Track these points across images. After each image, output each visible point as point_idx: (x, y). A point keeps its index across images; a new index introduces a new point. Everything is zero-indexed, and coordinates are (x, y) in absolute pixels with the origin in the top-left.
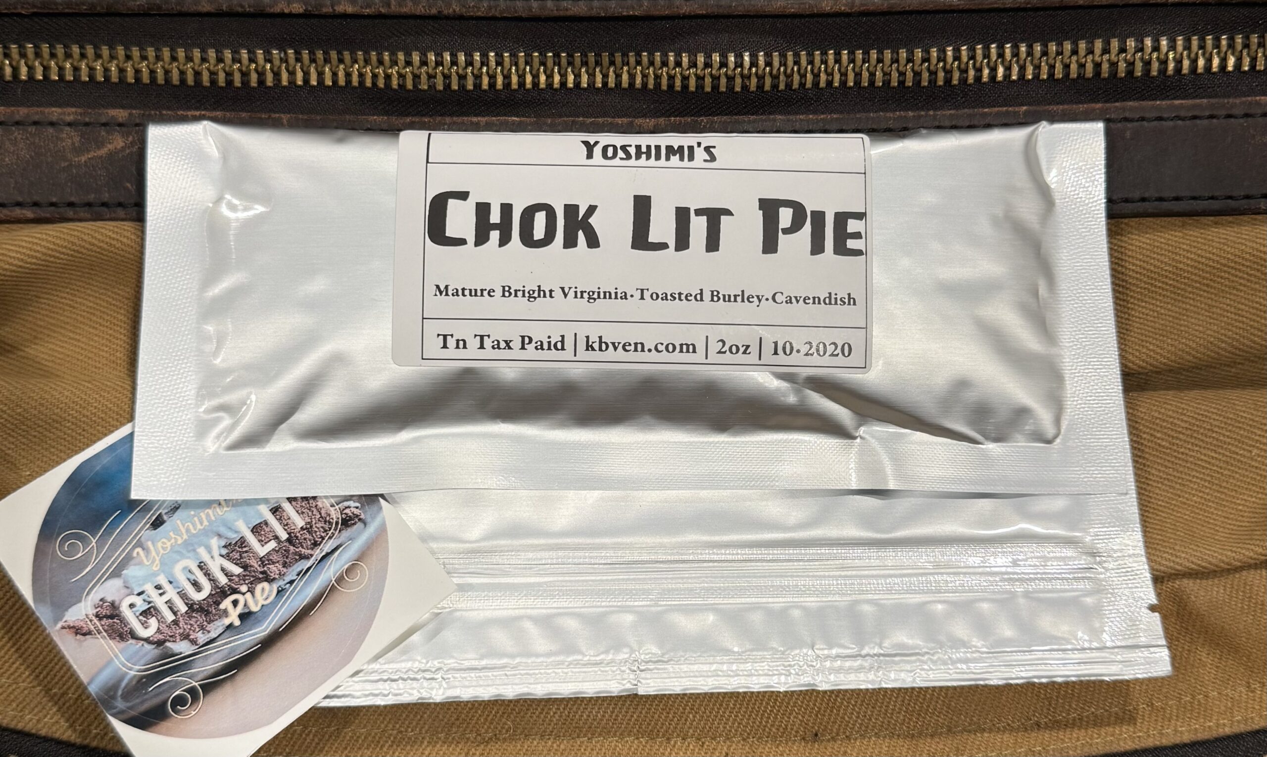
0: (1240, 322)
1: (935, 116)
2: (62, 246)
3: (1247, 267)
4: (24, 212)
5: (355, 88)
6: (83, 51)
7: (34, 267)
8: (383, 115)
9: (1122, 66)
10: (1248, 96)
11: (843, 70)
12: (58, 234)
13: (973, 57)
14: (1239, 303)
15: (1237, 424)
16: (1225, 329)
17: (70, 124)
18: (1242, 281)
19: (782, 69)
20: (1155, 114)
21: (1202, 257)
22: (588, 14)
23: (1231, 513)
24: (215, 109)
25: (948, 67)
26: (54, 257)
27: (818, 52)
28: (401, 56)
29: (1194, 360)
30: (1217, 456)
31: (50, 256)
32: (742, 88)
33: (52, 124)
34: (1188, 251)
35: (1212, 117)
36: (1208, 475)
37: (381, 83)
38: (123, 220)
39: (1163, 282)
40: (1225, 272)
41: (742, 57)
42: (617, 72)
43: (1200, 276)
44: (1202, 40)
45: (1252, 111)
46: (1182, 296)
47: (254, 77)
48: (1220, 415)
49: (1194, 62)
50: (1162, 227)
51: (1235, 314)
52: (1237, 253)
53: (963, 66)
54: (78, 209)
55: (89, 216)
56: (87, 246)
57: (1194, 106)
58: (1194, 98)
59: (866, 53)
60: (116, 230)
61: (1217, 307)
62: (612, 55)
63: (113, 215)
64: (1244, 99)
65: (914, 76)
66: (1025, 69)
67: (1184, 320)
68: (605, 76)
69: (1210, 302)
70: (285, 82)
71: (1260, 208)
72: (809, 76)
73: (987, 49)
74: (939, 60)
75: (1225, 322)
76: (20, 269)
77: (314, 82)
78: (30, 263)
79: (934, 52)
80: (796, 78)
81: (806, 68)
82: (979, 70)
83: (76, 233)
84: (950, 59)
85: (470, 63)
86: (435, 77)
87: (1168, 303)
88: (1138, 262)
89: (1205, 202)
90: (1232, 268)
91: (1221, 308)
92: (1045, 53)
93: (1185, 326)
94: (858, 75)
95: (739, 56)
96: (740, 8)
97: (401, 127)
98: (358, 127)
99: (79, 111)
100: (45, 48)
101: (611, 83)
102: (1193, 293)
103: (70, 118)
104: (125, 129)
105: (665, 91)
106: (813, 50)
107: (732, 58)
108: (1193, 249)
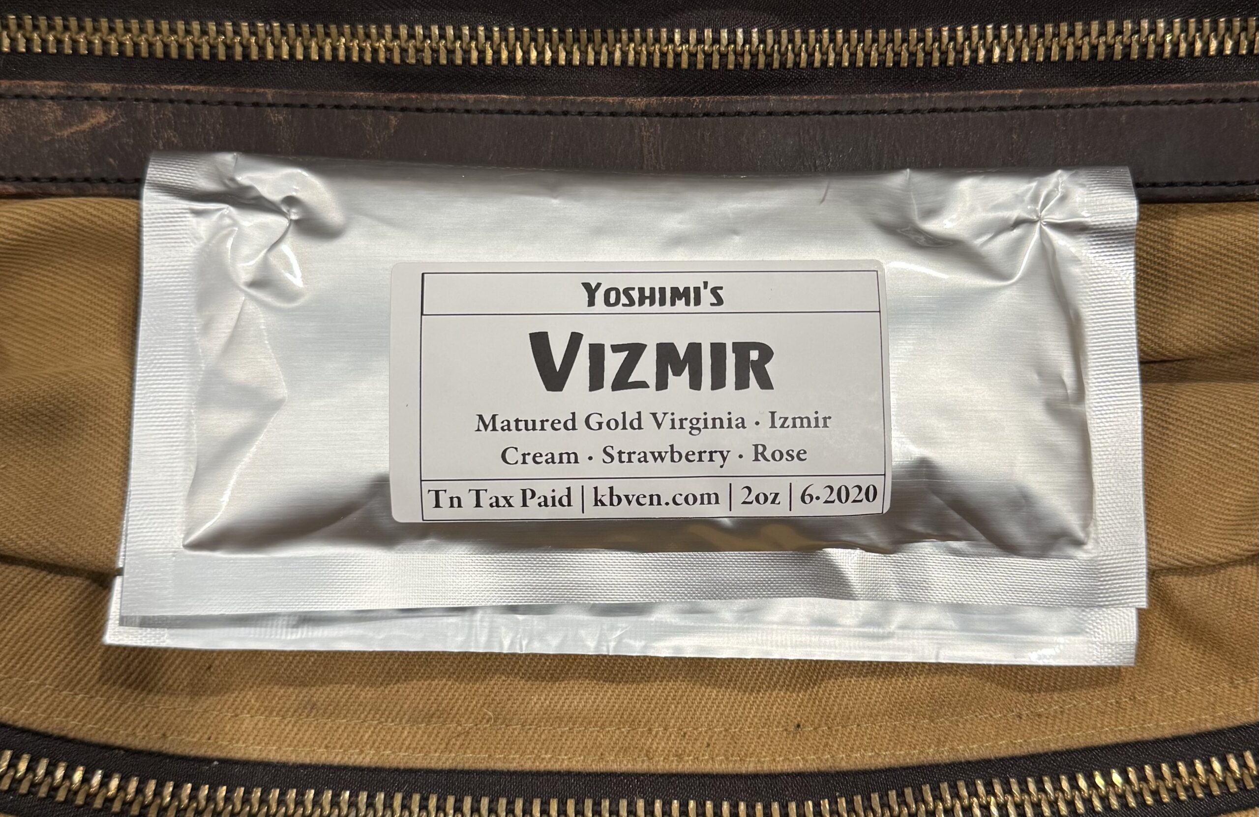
0: (1230, 310)
1: (930, 97)
2: (43, 223)
3: (1239, 254)
4: (6, 186)
5: (342, 63)
6: (66, 23)
7: (15, 243)
8: (370, 91)
9: (1118, 48)
10: (1246, 80)
11: (837, 49)
12: (39, 210)
13: (968, 38)
14: (1230, 291)
15: (1227, 417)
16: (1216, 318)
17: (52, 98)
18: (1234, 269)
19: (776, 47)
20: (1152, 99)
21: (1195, 244)
23: (1218, 507)
24: (199, 84)
25: (943, 47)
27: (813, 31)
28: (388, 29)
29: (1185, 348)
31: (32, 232)
32: (736, 65)
33: (34, 97)
34: (1181, 238)
35: (1208, 101)
37: (368, 58)
38: (105, 196)
39: (1155, 270)
40: (1217, 259)
41: (735, 34)
42: (610, 49)
44: (1200, 22)
45: (1249, 96)
46: (1174, 283)
47: (239, 50)
49: (1192, 45)
51: (1226, 303)
52: (1230, 239)
53: (958, 47)
54: (60, 184)
55: (70, 191)
56: (69, 222)
57: (1189, 91)
58: (1191, 82)
59: (861, 33)
60: (97, 206)
61: (1208, 295)
62: (604, 32)
63: (96, 191)
64: (1241, 83)
65: (909, 57)
66: (1021, 52)
67: (1175, 309)
68: (597, 54)
69: (1201, 289)
70: (270, 56)
71: (1254, 194)
72: (804, 55)
73: (983, 29)
74: (934, 40)
78: (12, 239)
79: (929, 32)
80: (790, 55)
81: (801, 47)
82: (975, 51)
83: (57, 209)
84: (945, 40)
85: (458, 37)
86: (423, 51)
87: (1160, 291)
89: (1199, 188)
90: (1225, 255)
91: (1212, 297)
92: (1041, 35)
94: (853, 55)
95: (732, 33)
97: (388, 103)
98: (344, 104)
99: (62, 84)
100: (28, 20)
101: (604, 61)
102: (1185, 281)
103: (52, 92)
104: (108, 103)
105: (657, 68)
106: (808, 29)
107: (724, 34)
108: (1185, 236)
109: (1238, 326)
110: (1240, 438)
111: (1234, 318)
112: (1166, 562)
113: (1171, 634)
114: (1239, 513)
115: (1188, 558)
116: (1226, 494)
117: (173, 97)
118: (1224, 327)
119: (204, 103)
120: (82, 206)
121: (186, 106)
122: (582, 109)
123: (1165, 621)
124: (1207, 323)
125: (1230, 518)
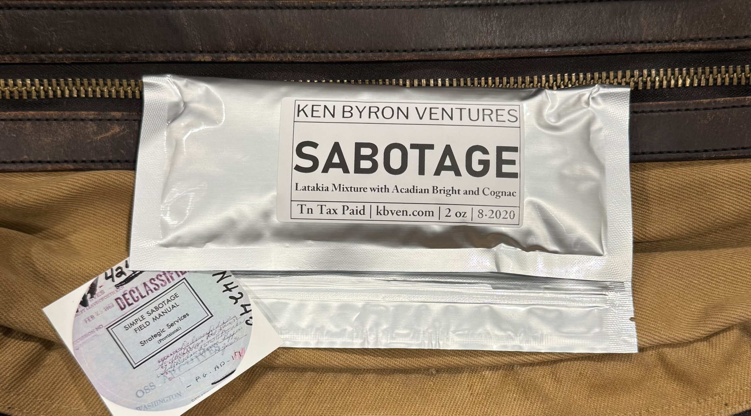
0: (693, 215)
4: (69, 165)
7: (74, 194)
10: (697, 99)
12: (87, 177)
14: (692, 206)
15: (692, 267)
16: (685, 219)
17: (91, 120)
18: (694, 194)
20: (649, 109)
21: (673, 182)
22: (358, 60)
23: (688, 313)
26: (85, 189)
27: (476, 79)
29: (669, 235)
30: (681, 283)
31: (83, 188)
33: (82, 120)
34: (666, 179)
35: (678, 110)
36: (678, 292)
38: (120, 169)
39: (653, 195)
40: (685, 190)
41: (437, 81)
43: (672, 192)
44: (673, 70)
45: (699, 107)
46: (663, 202)
48: (683, 263)
49: (669, 82)
50: (653, 167)
51: (690, 211)
52: (691, 180)
54: (96, 164)
55: (102, 167)
56: (102, 183)
57: (669, 105)
58: (669, 100)
59: (501, 79)
60: (117, 175)
61: (681, 208)
63: (115, 167)
64: (695, 101)
67: (664, 215)
69: (677, 205)
71: (703, 157)
73: (562, 76)
74: (538, 82)
75: (685, 216)
76: (68, 195)
78: (73, 192)
82: (559, 87)
83: (96, 177)
84: (544, 82)
87: (656, 206)
88: (641, 185)
89: (675, 154)
90: (689, 188)
91: (683, 209)
93: (665, 218)
95: (435, 81)
96: (436, 56)
99: (96, 113)
100: (78, 81)
102: (669, 201)
103: (91, 117)
104: (119, 122)
106: (474, 78)
107: (432, 82)
108: (669, 178)
109: (697, 224)
110: (699, 278)
111: (695, 219)
112: (663, 342)
113: (666, 377)
114: (699, 316)
115: (674, 339)
116: (692, 307)
118: (690, 224)
120: (109, 175)
123: (663, 371)
124: (681, 222)
125: (695, 318)
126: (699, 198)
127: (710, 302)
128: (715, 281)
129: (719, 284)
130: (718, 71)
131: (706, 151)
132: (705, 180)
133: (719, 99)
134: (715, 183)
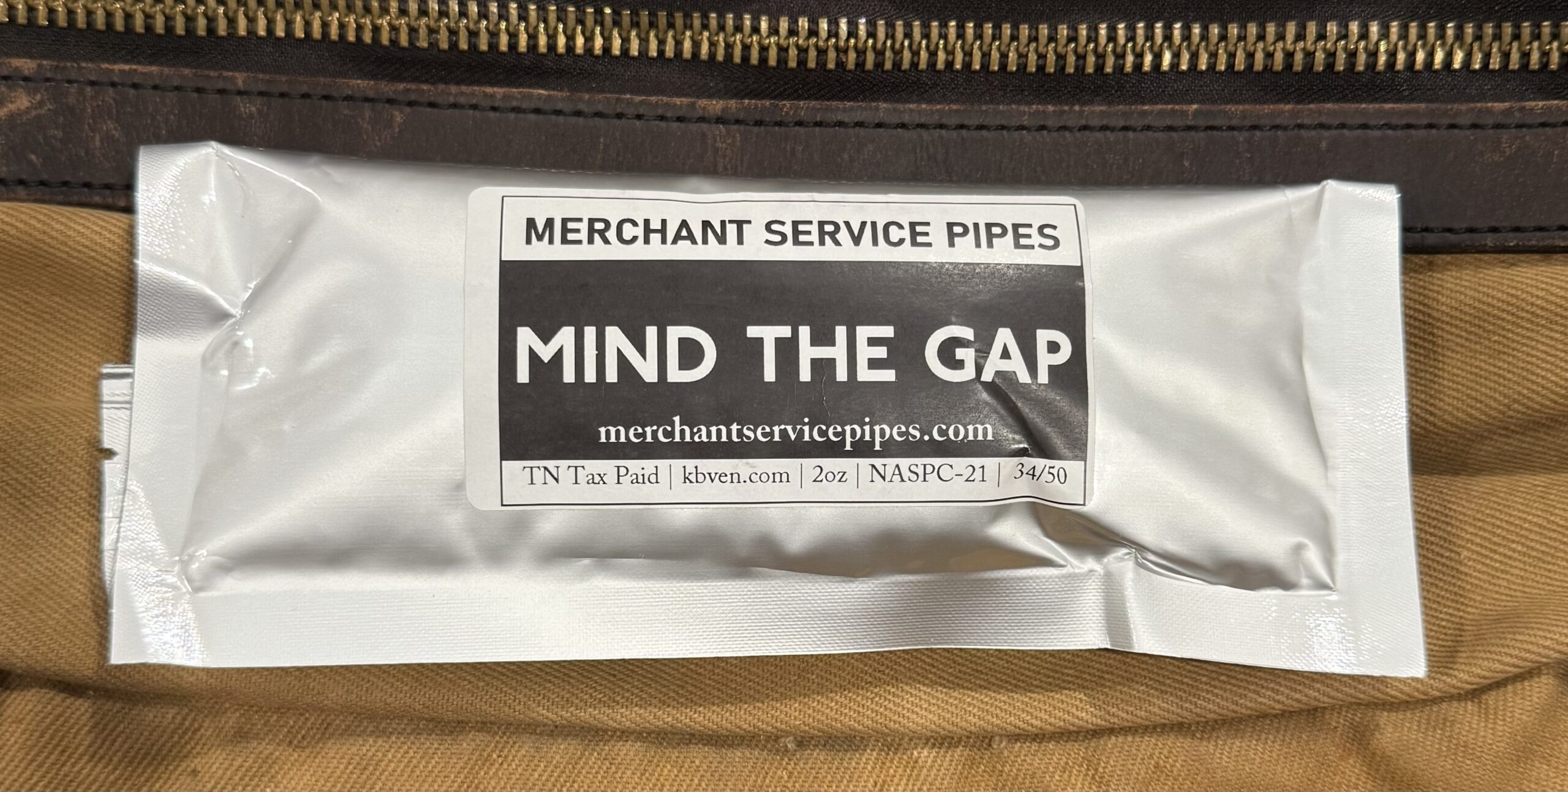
0: (1454, 390)
1: (1081, 112)
3: (1466, 322)
5: (334, 42)
8: (370, 80)
9: (1320, 56)
10: (1478, 101)
11: (967, 48)
13: (1132, 38)
15: (1443, 519)
18: (1459, 340)
19: (889, 43)
20: (1359, 121)
24: (151, 64)
25: (1100, 49)
27: (935, 24)
32: (837, 64)
35: (1431, 126)
37: (367, 38)
38: (22, 201)
41: (837, 25)
42: (678, 37)
44: (1423, 27)
45: (1481, 122)
47: (202, 23)
48: (1423, 506)
49: (1412, 55)
52: (1454, 304)
53: (1119, 50)
57: (1407, 113)
59: (997, 27)
60: (10, 212)
61: (1426, 371)
62: (670, 15)
63: (12, 196)
64: (1472, 105)
65: (1057, 60)
66: (1197, 58)
68: (662, 42)
70: (242, 31)
71: (1486, 245)
72: (924, 55)
73: (1150, 28)
74: (1089, 40)
77: (280, 33)
79: (1083, 30)
80: (907, 55)
81: (920, 43)
82: (1139, 56)
84: (1103, 39)
85: (484, 15)
86: (437, 32)
90: (1447, 323)
94: (986, 56)
97: (392, 95)
98: (334, 94)
101: (670, 51)
104: (31, 85)
105: (737, 65)
106: (930, 20)
107: (824, 25)
109: (1463, 411)
111: (1458, 399)
113: (1368, 786)
116: (1441, 616)
117: (116, 79)
119: (155, 87)
121: (132, 91)
122: (641, 111)
123: (1361, 771)
124: (1423, 405)
125: (1447, 644)
126: (1471, 350)
127: (1487, 607)
128: (1500, 554)
129: (1510, 562)
130: (1532, 33)
131: (1494, 230)
132: (1488, 304)
133: (1533, 104)
134: (1513, 314)
